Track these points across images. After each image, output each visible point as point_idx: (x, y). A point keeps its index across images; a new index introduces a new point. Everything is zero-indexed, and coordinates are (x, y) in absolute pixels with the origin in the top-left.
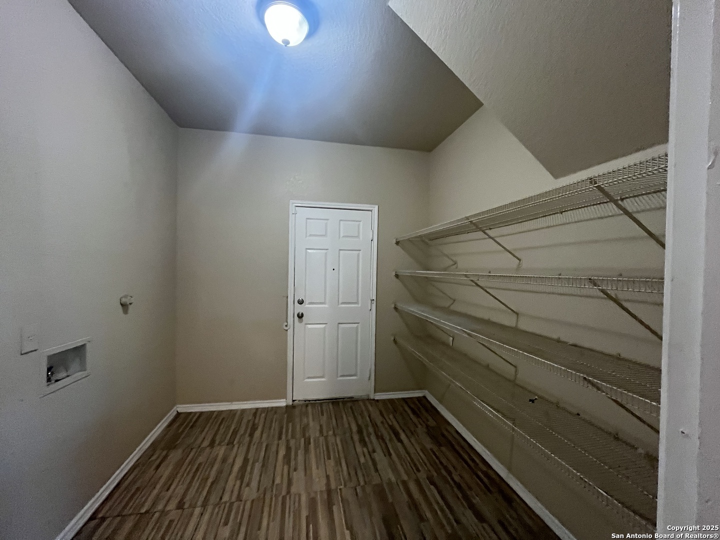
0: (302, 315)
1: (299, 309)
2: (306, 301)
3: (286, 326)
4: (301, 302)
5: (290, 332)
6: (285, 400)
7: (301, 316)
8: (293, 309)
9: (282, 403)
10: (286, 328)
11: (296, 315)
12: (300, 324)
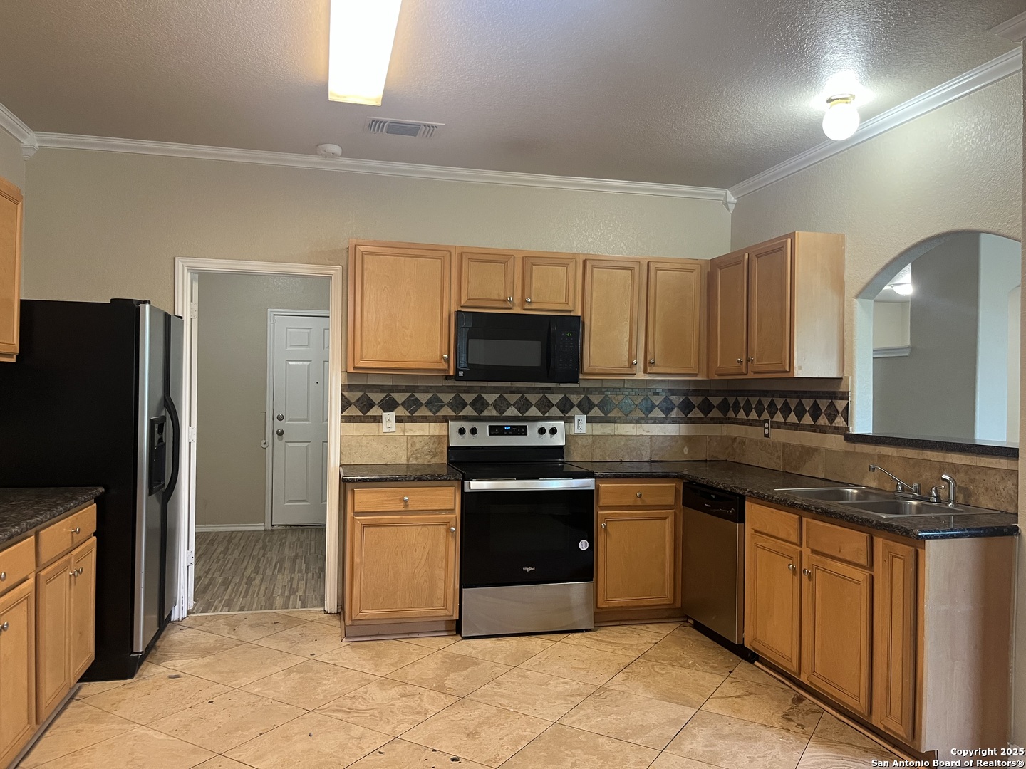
0: (282, 432)
1: (279, 425)
2: (287, 417)
3: (265, 443)
4: (281, 418)
5: (269, 450)
6: (263, 524)
7: (280, 433)
8: (272, 426)
9: (260, 527)
10: (264, 446)
11: (275, 432)
12: (280, 442)
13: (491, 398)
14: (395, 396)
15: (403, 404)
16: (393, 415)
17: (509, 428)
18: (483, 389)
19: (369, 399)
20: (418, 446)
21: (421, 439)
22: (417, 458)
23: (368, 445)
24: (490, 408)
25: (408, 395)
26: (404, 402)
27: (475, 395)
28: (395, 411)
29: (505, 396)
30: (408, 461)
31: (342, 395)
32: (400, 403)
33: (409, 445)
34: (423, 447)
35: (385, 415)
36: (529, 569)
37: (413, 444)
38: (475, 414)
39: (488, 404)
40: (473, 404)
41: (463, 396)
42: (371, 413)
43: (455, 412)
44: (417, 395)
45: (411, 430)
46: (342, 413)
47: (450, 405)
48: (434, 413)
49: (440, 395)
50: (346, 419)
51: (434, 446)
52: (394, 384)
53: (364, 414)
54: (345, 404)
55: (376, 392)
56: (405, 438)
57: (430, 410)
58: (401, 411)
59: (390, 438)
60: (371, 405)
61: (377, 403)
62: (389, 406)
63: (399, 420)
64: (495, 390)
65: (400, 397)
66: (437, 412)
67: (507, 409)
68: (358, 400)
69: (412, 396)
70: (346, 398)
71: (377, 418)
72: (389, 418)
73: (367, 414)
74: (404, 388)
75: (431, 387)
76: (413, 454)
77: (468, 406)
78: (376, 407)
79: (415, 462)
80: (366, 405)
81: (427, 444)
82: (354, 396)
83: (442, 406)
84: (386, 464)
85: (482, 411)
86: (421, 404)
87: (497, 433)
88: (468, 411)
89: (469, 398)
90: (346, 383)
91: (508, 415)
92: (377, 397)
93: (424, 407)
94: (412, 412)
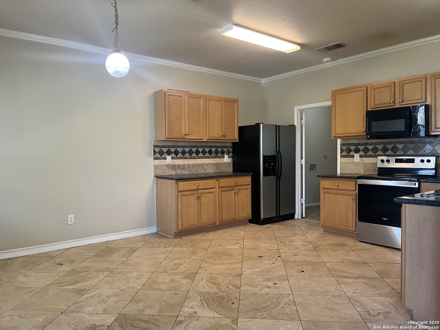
13: (400, 146)
14: (359, 147)
15: (362, 150)
16: (358, 155)
17: (405, 160)
18: (396, 142)
19: (350, 149)
20: (368, 167)
21: (369, 164)
22: (368, 172)
23: (350, 166)
24: (400, 151)
25: (364, 146)
26: (363, 149)
27: (392, 146)
28: (359, 153)
29: (408, 145)
30: (364, 173)
31: (341, 147)
32: (361, 150)
33: (365, 166)
34: (370, 168)
35: (355, 155)
36: (385, 219)
37: (366, 166)
38: (393, 154)
39: (399, 149)
40: (392, 149)
41: (387, 146)
42: (351, 154)
43: (384, 153)
44: (368, 146)
45: (366, 161)
46: (341, 154)
47: (382, 150)
48: (375, 154)
49: (377, 146)
50: (342, 156)
51: (375, 167)
52: (359, 142)
53: (348, 154)
54: (342, 151)
55: (352, 146)
56: (363, 164)
57: (373, 152)
58: (362, 153)
59: (358, 164)
60: (351, 151)
61: (353, 150)
62: (357, 151)
63: (361, 156)
64: (402, 143)
65: (361, 148)
66: (376, 153)
67: (408, 151)
68: (346, 149)
69: (366, 147)
70: (342, 148)
71: (353, 156)
72: (357, 156)
73: (349, 154)
74: (363, 144)
75: (373, 143)
76: (366, 170)
77: (390, 150)
78: (352, 151)
79: (367, 173)
80: (349, 151)
81: (372, 166)
82: (345, 148)
83: (378, 151)
84: (356, 174)
85: (396, 152)
86: (369, 150)
87: (399, 162)
88: (390, 152)
89: (390, 147)
90: (342, 143)
91: (409, 154)
92: (353, 148)
93: (370, 151)
94: (366, 153)
